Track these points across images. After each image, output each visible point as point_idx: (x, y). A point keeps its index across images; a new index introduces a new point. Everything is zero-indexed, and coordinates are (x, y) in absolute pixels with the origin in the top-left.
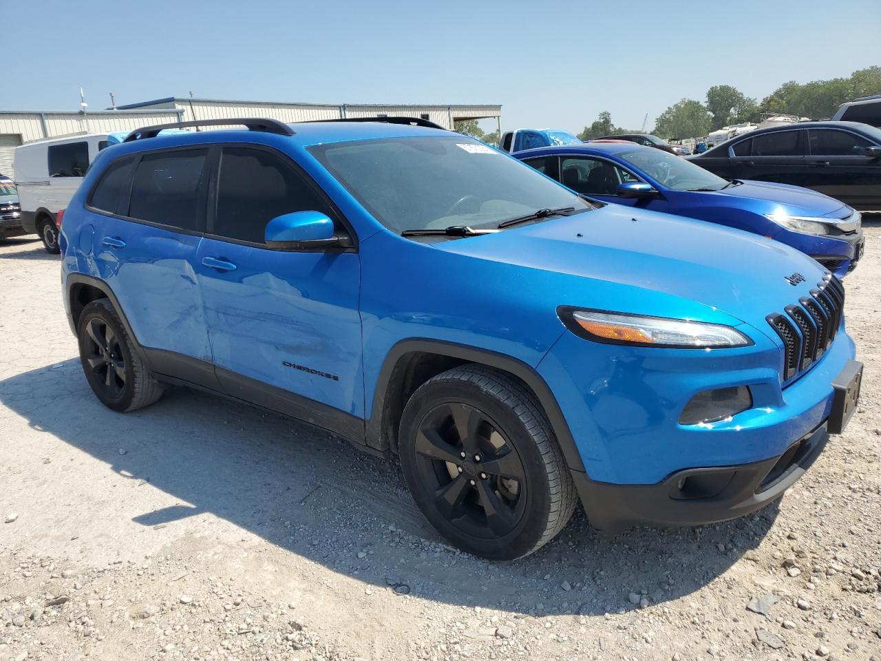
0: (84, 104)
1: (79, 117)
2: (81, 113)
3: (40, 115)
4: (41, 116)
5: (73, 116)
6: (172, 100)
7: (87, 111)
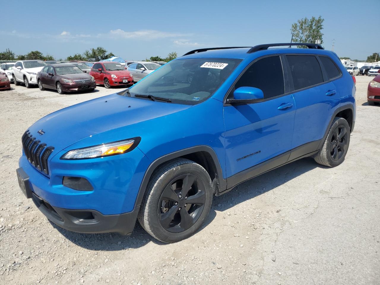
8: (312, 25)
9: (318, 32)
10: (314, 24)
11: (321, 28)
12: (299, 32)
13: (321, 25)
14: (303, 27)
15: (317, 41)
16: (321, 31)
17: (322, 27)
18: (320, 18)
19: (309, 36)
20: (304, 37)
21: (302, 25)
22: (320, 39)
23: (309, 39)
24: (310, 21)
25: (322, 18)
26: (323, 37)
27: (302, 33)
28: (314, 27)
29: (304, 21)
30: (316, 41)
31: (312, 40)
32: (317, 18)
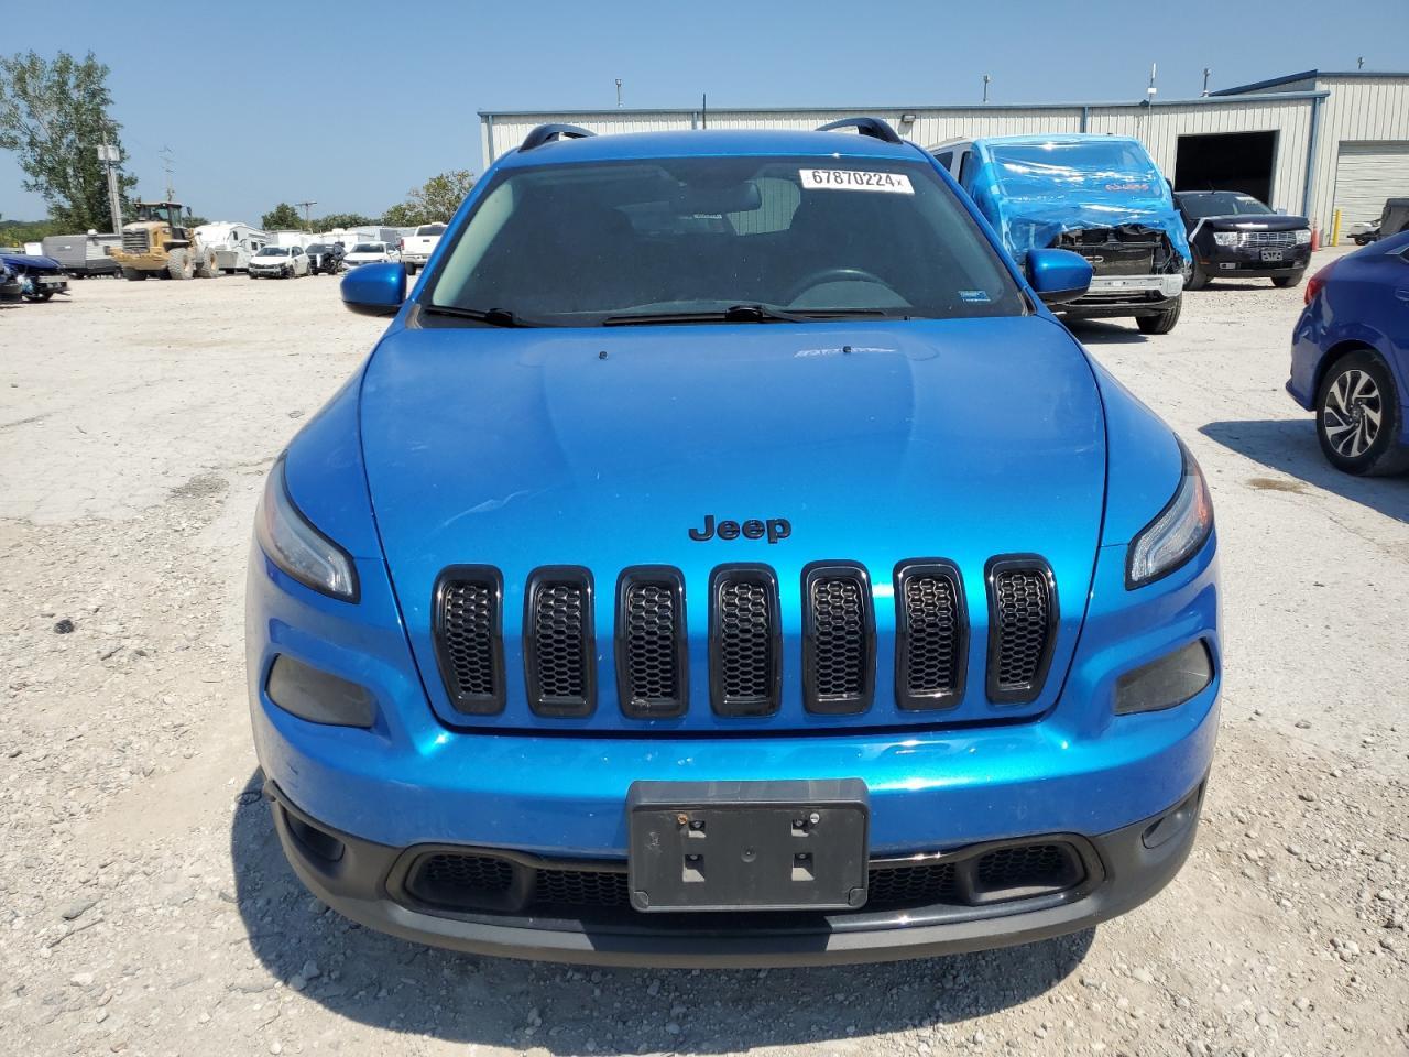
0: (1152, 91)
1: (1140, 111)
2: (1145, 105)
3: (1083, 109)
4: (1082, 111)
5: (1131, 111)
6: (1312, 75)
7: (1152, 101)
8: (65, 83)
9: (97, 113)
10: (72, 82)
11: (105, 101)
12: (16, 107)
13: (103, 90)
14: (30, 90)
15: (106, 151)
16: (111, 113)
17: (109, 96)
18: (89, 58)
19: (64, 130)
20: (42, 130)
21: (21, 79)
22: (116, 143)
23: (64, 141)
24: (50, 66)
25: (99, 62)
26: (121, 134)
27: (31, 114)
28: (75, 95)
29: (26, 63)
30: (100, 148)
31: (81, 146)
32: (79, 60)
